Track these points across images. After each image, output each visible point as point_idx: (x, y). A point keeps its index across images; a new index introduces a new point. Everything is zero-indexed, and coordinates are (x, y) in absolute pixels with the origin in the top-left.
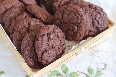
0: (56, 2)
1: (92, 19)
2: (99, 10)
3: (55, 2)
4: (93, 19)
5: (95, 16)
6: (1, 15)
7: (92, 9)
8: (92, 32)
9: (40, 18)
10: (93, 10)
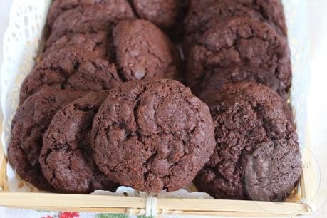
0: (204, 48)
1: (241, 146)
2: (277, 133)
3: (201, 44)
4: (245, 148)
5: (256, 143)
6: (60, 11)
7: (258, 118)
8: (227, 181)
9: (122, 68)
10: (261, 123)
